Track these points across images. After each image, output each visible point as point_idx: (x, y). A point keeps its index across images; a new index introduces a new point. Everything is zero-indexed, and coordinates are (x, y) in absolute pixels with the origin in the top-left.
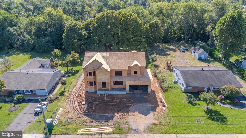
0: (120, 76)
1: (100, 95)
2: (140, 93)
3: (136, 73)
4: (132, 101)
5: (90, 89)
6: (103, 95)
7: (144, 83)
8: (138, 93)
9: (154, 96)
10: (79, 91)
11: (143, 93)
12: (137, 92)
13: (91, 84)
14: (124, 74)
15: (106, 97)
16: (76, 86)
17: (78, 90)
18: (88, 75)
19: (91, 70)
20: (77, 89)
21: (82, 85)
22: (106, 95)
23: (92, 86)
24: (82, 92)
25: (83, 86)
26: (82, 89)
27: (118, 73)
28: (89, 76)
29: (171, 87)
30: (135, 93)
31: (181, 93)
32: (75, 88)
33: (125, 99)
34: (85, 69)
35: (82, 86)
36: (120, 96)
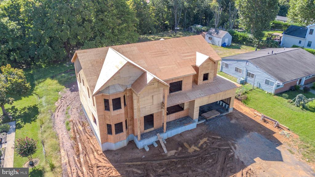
0: (180, 92)
1: (147, 149)
2: (216, 117)
3: (206, 77)
4: (220, 137)
5: (115, 143)
6: (156, 145)
7: (225, 94)
8: (213, 118)
9: (241, 115)
10: (81, 156)
11: (222, 115)
12: (211, 117)
13: (119, 128)
14: (187, 86)
15: (165, 149)
16: (61, 145)
17: (78, 156)
18: (111, 107)
19: (120, 92)
20: (71, 152)
21: (75, 138)
22: (163, 145)
23: (121, 134)
24: (92, 156)
25: (81, 140)
26: (85, 148)
27: (176, 86)
28: (114, 110)
29: (246, 93)
30: (210, 120)
31: (271, 97)
32: (62, 151)
33: (205, 139)
34: (101, 94)
35: (78, 140)
36: (189, 136)
